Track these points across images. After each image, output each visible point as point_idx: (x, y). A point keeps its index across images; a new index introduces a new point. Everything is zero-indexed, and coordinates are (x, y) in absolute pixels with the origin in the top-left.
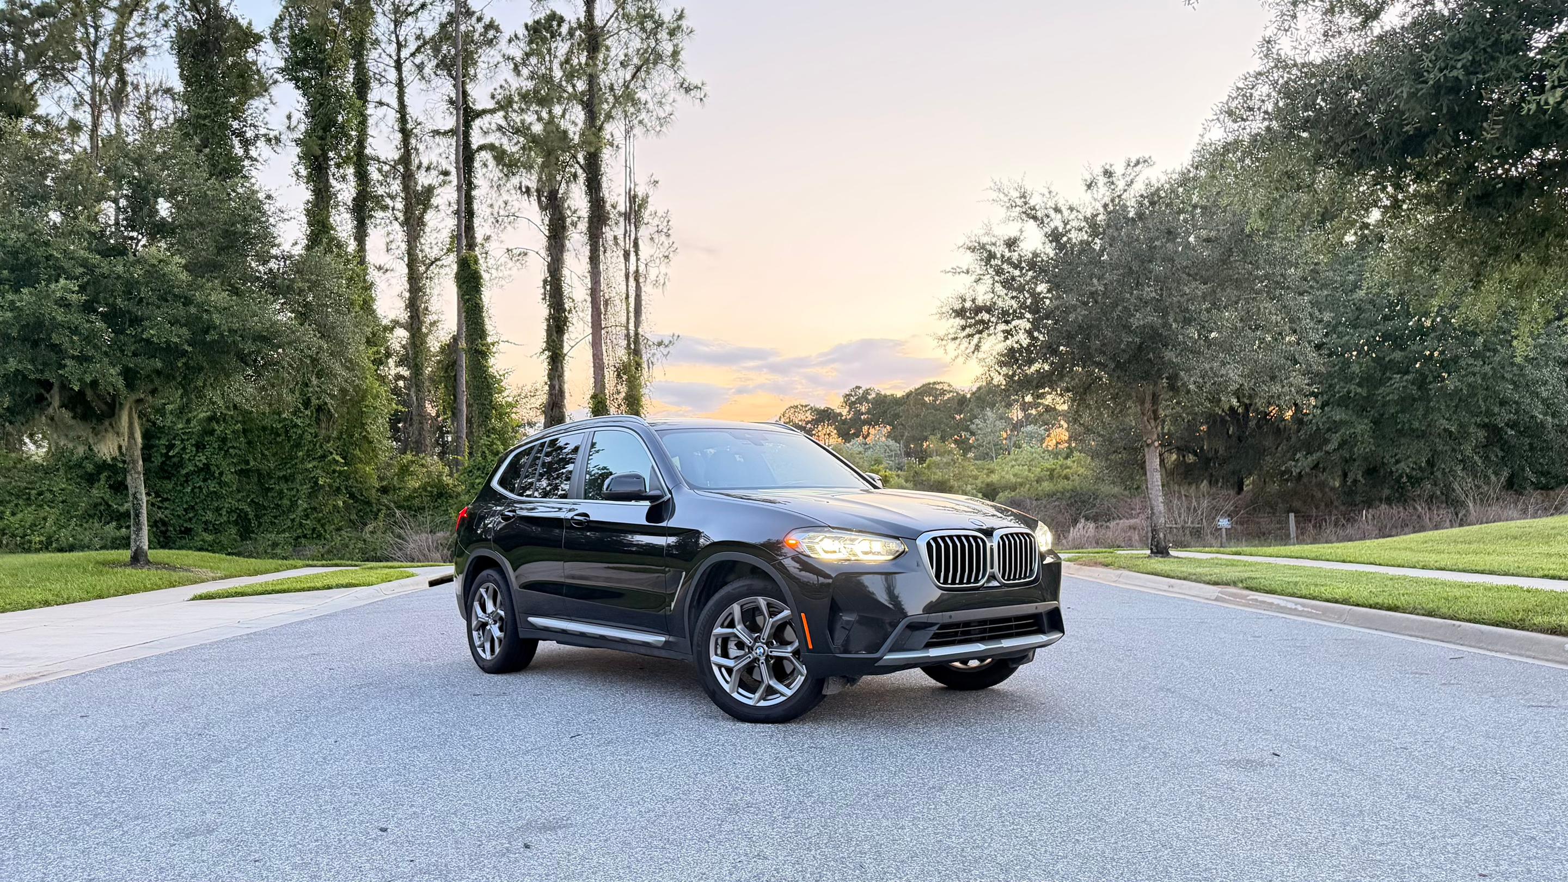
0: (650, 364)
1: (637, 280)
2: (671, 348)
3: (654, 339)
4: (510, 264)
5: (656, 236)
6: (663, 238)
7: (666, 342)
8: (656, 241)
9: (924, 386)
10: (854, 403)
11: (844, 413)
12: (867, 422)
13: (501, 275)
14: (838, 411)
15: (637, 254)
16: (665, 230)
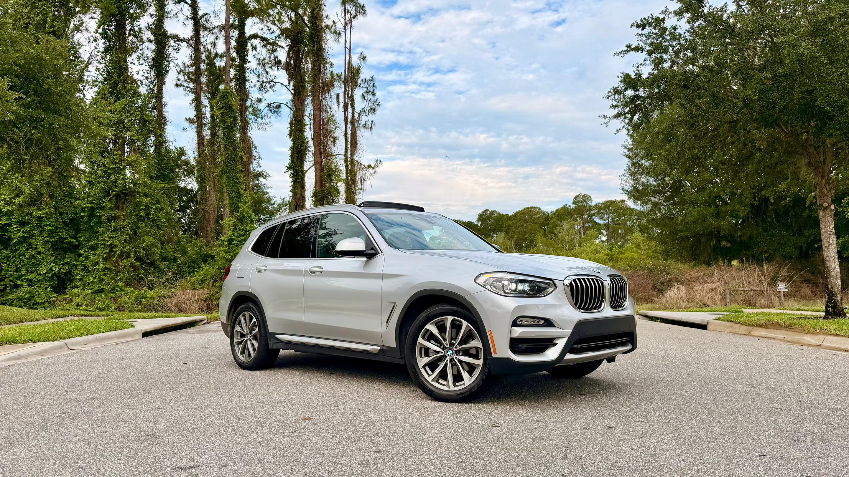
0: (362, 180)
1: (352, 123)
2: (377, 169)
3: (365, 163)
4: (270, 114)
5: (366, 95)
6: (371, 97)
7: (373, 165)
8: (366, 98)
9: (525, 209)
10: (485, 219)
11: (479, 225)
12: (491, 230)
13: (264, 121)
14: (476, 223)
15: (353, 107)
16: (371, 91)
